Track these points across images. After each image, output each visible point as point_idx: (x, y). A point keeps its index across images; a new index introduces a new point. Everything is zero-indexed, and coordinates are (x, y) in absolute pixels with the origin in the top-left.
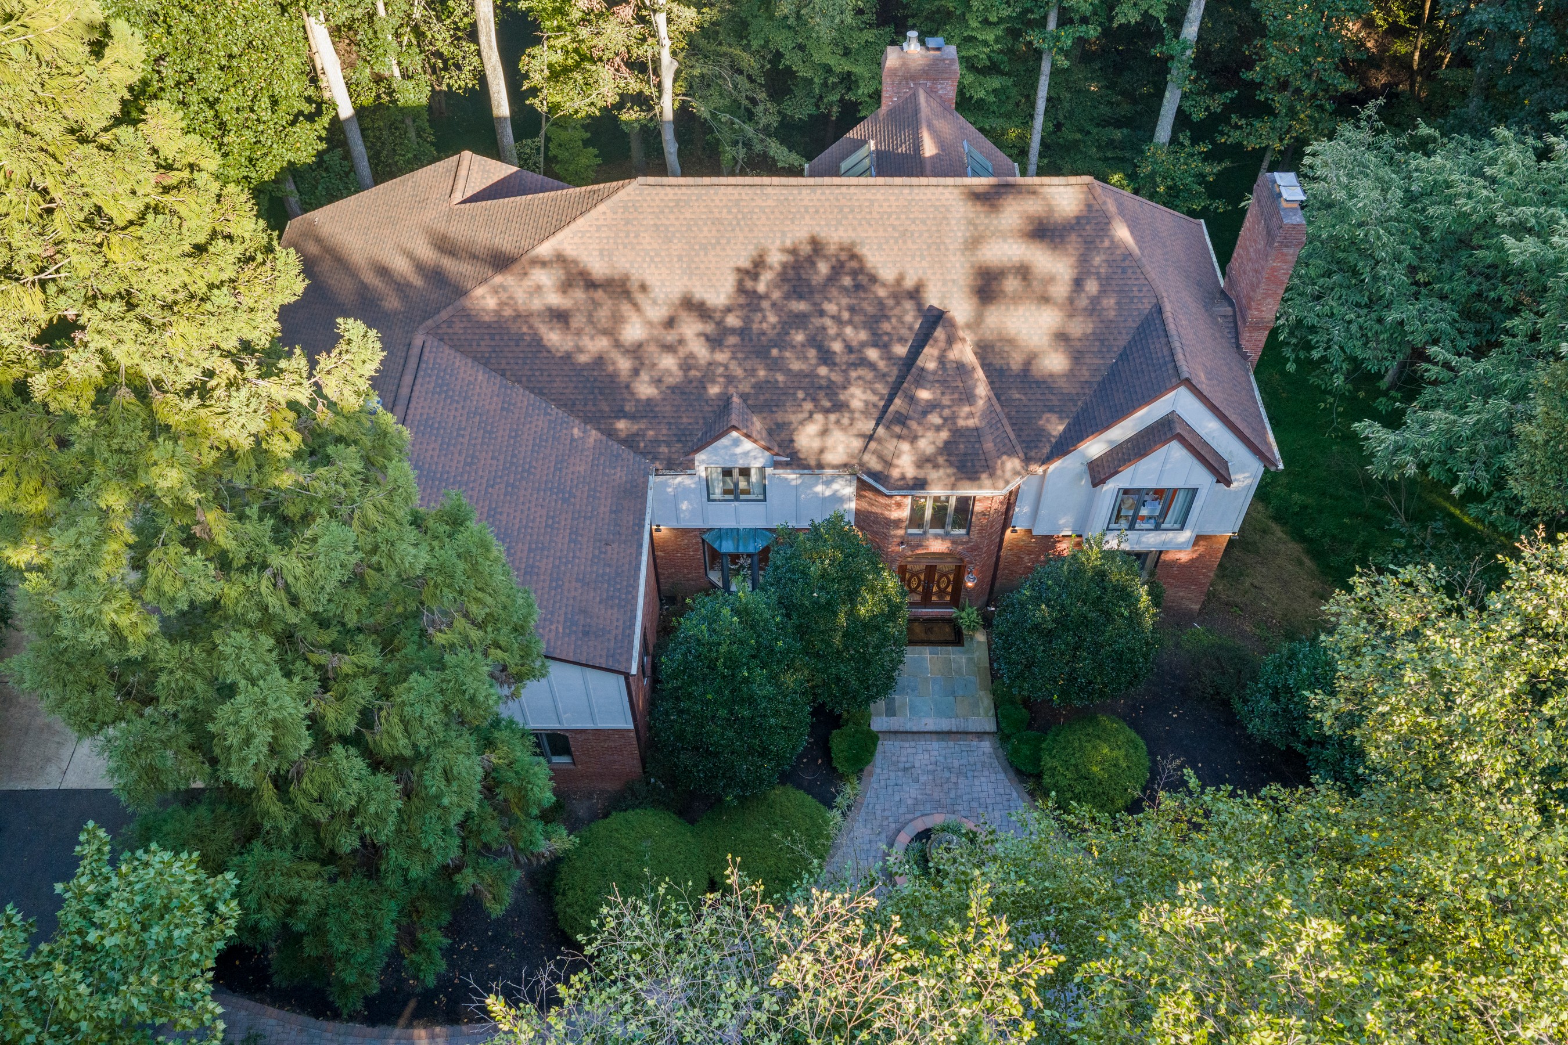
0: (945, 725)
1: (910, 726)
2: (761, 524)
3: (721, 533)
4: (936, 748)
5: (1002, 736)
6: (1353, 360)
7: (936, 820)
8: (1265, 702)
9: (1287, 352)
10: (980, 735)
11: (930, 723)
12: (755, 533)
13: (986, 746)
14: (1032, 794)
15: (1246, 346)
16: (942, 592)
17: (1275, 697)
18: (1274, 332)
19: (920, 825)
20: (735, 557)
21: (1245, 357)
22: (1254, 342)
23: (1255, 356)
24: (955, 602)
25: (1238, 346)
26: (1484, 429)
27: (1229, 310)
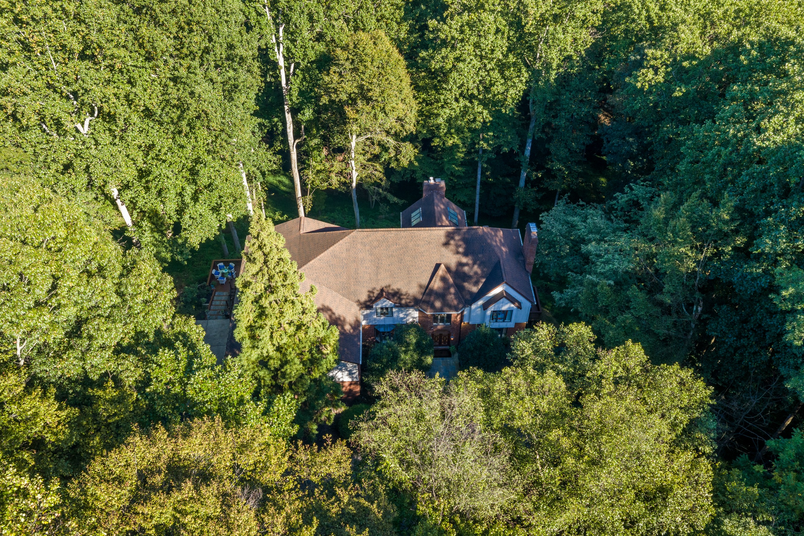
2: (391, 323)
3: (380, 326)
12: (390, 325)
15: (527, 269)
16: (445, 342)
18: (535, 265)
20: (383, 333)
22: (530, 268)
23: (530, 272)
24: (449, 344)
27: (523, 259)
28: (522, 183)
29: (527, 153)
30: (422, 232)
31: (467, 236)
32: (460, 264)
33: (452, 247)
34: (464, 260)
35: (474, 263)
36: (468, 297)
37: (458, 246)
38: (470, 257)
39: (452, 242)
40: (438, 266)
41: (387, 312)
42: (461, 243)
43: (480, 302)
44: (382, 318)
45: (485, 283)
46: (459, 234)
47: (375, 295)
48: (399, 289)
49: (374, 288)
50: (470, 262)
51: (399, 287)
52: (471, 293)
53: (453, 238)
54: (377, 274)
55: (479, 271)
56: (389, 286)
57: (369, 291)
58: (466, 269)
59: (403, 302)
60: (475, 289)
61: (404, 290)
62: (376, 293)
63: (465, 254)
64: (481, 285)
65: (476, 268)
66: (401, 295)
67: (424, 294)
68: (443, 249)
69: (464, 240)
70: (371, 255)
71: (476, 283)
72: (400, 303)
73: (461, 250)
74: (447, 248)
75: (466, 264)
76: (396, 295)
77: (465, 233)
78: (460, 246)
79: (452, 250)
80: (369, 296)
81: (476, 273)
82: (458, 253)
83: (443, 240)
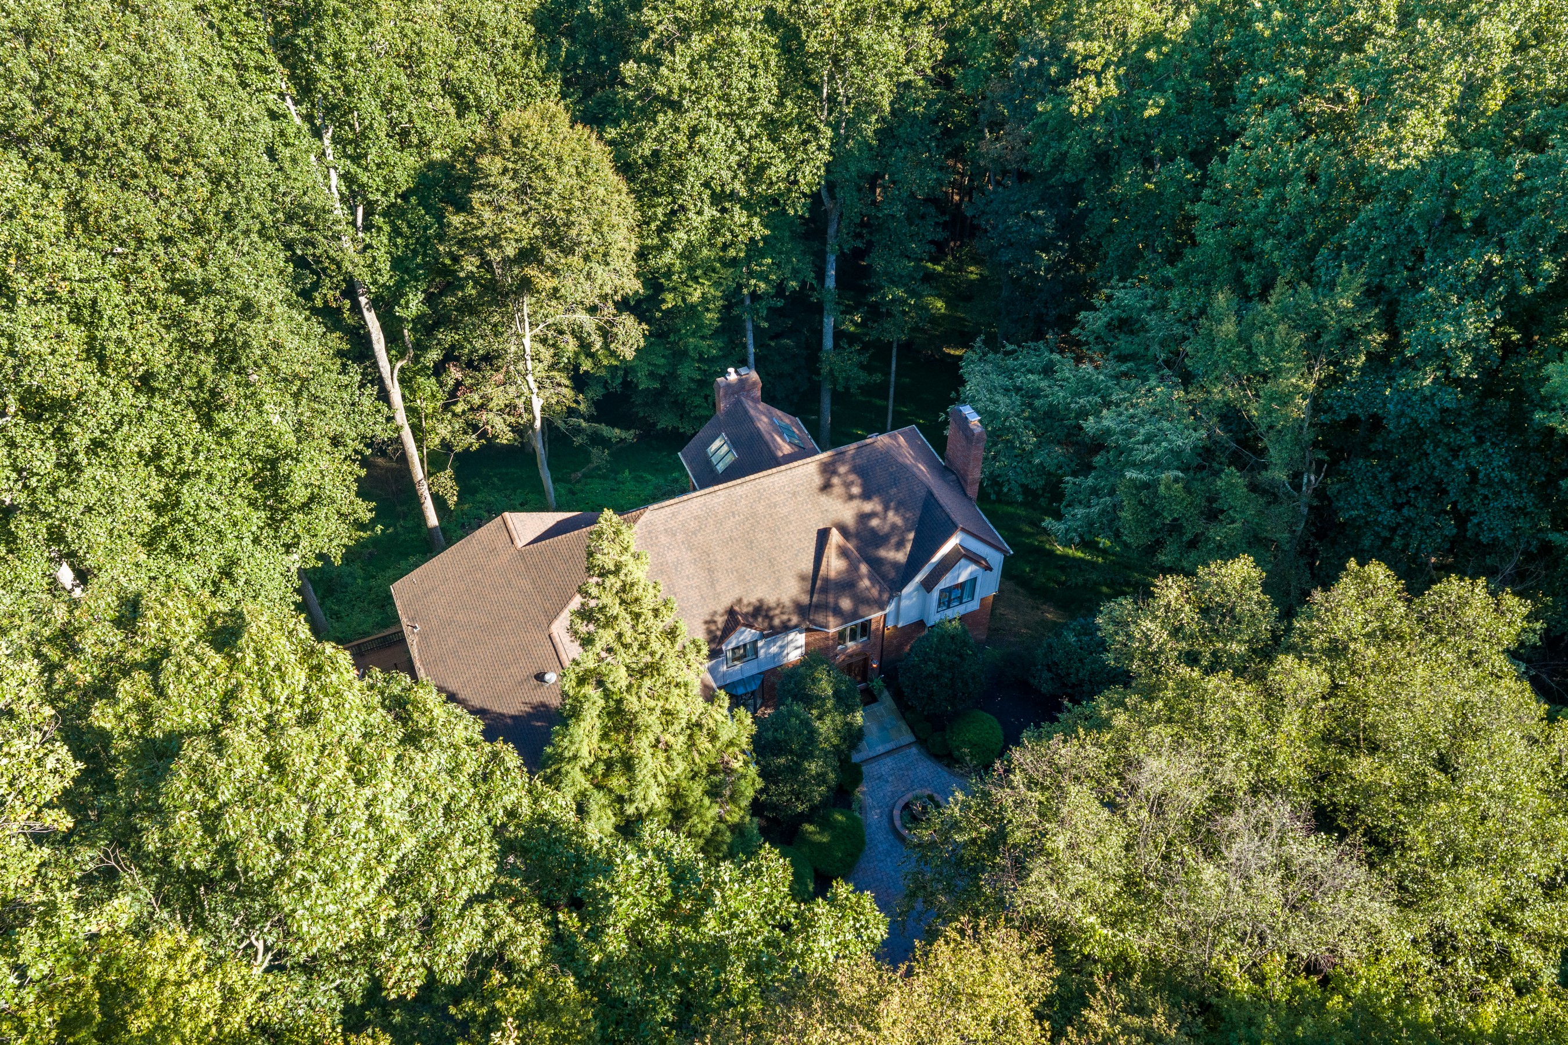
0: (889, 746)
1: (871, 754)
2: (755, 671)
3: (735, 684)
4: (889, 761)
5: (921, 741)
6: (1022, 486)
7: (909, 797)
8: (1046, 675)
9: (989, 490)
10: (909, 745)
11: (881, 749)
12: (753, 677)
13: (914, 750)
14: (948, 766)
15: (969, 493)
16: (856, 676)
17: (1049, 670)
18: (981, 484)
19: (901, 803)
20: (743, 696)
21: (970, 499)
22: (973, 491)
23: (975, 497)
25: (965, 494)
26: (1103, 512)
27: (953, 477)
28: (828, 342)
29: (831, 283)
30: (776, 478)
31: (858, 461)
32: (863, 518)
33: (838, 489)
34: (868, 507)
35: (886, 509)
36: (892, 574)
37: (847, 485)
38: (876, 499)
39: (835, 480)
40: (823, 535)
41: (748, 652)
42: (852, 477)
43: (919, 578)
44: (739, 665)
45: (915, 540)
46: (843, 463)
47: (720, 625)
48: (760, 601)
49: (715, 613)
50: (879, 508)
51: (760, 595)
52: (895, 565)
53: (834, 473)
54: (712, 584)
55: (898, 521)
56: (740, 601)
57: (706, 622)
58: (875, 522)
59: (777, 622)
60: (900, 557)
61: (771, 600)
62: (721, 620)
63: (866, 495)
64: (909, 547)
65: (892, 517)
66: (769, 609)
67: (812, 592)
68: (823, 498)
69: (855, 470)
70: (690, 548)
71: (900, 545)
72: (771, 627)
73: (856, 490)
74: (829, 494)
75: (872, 515)
76: (760, 611)
77: (854, 457)
78: (852, 483)
79: (839, 496)
80: (709, 632)
81: (894, 527)
82: (851, 497)
83: (818, 481)
